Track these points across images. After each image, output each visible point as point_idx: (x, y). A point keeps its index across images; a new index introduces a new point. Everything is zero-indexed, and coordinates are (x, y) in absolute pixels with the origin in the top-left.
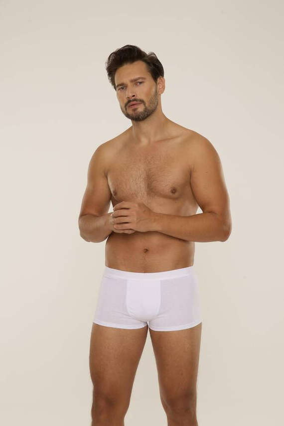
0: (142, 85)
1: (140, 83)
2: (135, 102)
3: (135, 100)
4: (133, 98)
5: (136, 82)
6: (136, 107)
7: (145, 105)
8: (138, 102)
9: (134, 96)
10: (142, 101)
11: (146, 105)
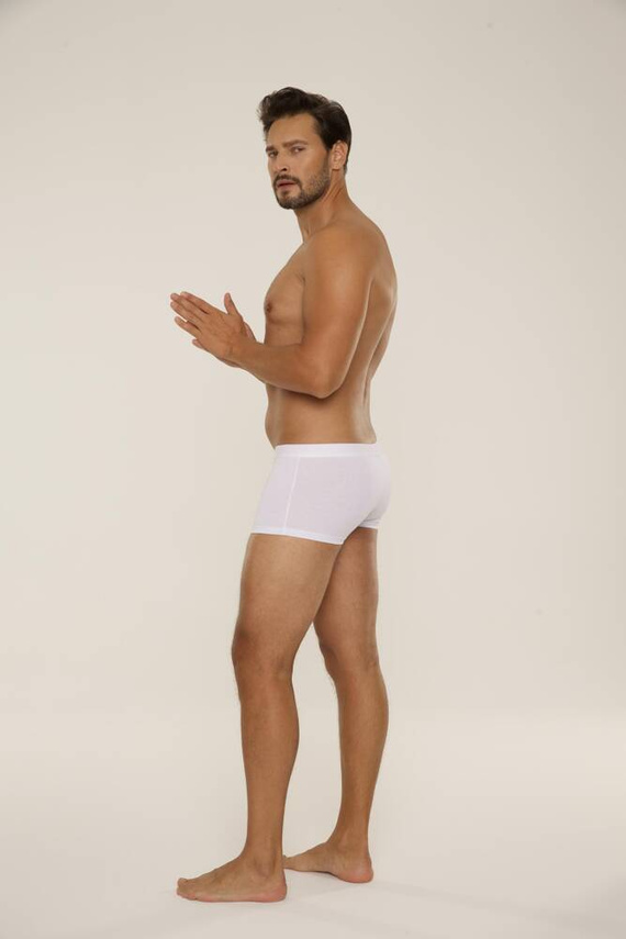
0: (303, 152)
1: (300, 150)
2: (285, 181)
3: (284, 177)
4: (284, 173)
5: (294, 148)
6: (288, 188)
7: (301, 186)
8: (290, 181)
9: (285, 170)
10: (297, 181)
11: (304, 187)
